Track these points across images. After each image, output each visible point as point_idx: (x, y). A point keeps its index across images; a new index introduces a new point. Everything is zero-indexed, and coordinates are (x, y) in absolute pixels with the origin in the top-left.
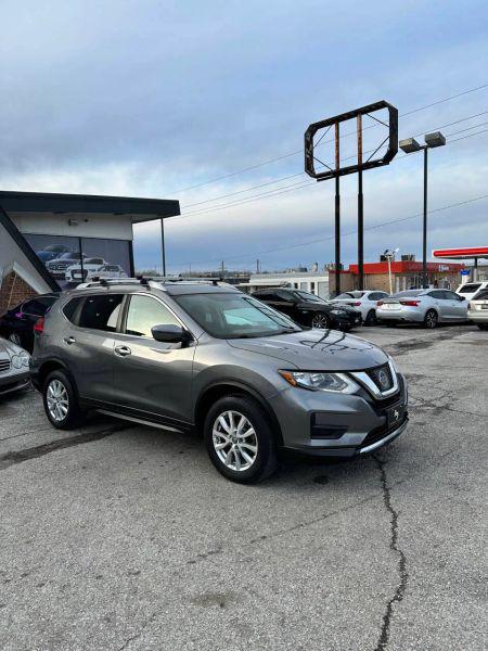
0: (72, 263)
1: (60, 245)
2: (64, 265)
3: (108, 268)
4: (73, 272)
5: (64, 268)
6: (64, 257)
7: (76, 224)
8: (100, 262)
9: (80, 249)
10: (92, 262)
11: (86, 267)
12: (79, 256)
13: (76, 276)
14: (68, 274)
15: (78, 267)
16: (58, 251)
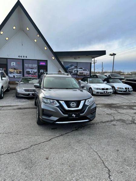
0: (75, 69)
1: (72, 64)
2: (73, 69)
3: (84, 70)
4: (75, 71)
5: (73, 70)
6: (73, 67)
7: (76, 59)
8: (82, 68)
9: (77, 65)
10: (80, 69)
11: (78, 70)
12: (76, 67)
13: (75, 72)
14: (73, 71)
15: (76, 70)
16: (72, 66)
